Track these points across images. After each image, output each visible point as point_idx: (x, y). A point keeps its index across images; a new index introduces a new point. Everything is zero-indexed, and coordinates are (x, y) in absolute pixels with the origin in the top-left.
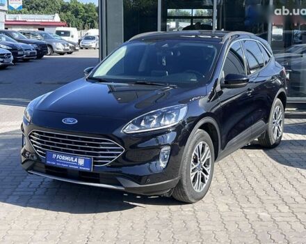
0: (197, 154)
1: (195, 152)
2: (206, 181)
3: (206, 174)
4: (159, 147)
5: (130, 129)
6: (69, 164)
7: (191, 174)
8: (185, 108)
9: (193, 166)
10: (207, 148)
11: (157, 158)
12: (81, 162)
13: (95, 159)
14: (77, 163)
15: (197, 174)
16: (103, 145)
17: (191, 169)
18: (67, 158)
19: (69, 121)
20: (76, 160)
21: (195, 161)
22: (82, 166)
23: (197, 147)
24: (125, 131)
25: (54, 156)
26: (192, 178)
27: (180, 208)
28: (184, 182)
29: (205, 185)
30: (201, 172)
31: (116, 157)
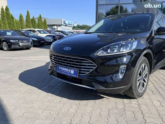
0: (141, 71)
1: (140, 69)
2: (145, 86)
3: (145, 82)
4: (119, 65)
5: (100, 53)
6: (66, 73)
7: (138, 82)
8: (136, 42)
9: (139, 78)
10: (146, 68)
11: (117, 72)
12: (72, 72)
13: (79, 70)
14: (70, 72)
15: (140, 82)
16: (84, 63)
17: (138, 79)
18: (65, 69)
19: (67, 49)
20: (70, 71)
21: (140, 75)
22: (72, 74)
23: (141, 67)
24: (97, 54)
25: (60, 67)
26: (138, 85)
27: (130, 101)
28: (133, 87)
29: (144, 88)
30: (143, 81)
31: (92, 70)
